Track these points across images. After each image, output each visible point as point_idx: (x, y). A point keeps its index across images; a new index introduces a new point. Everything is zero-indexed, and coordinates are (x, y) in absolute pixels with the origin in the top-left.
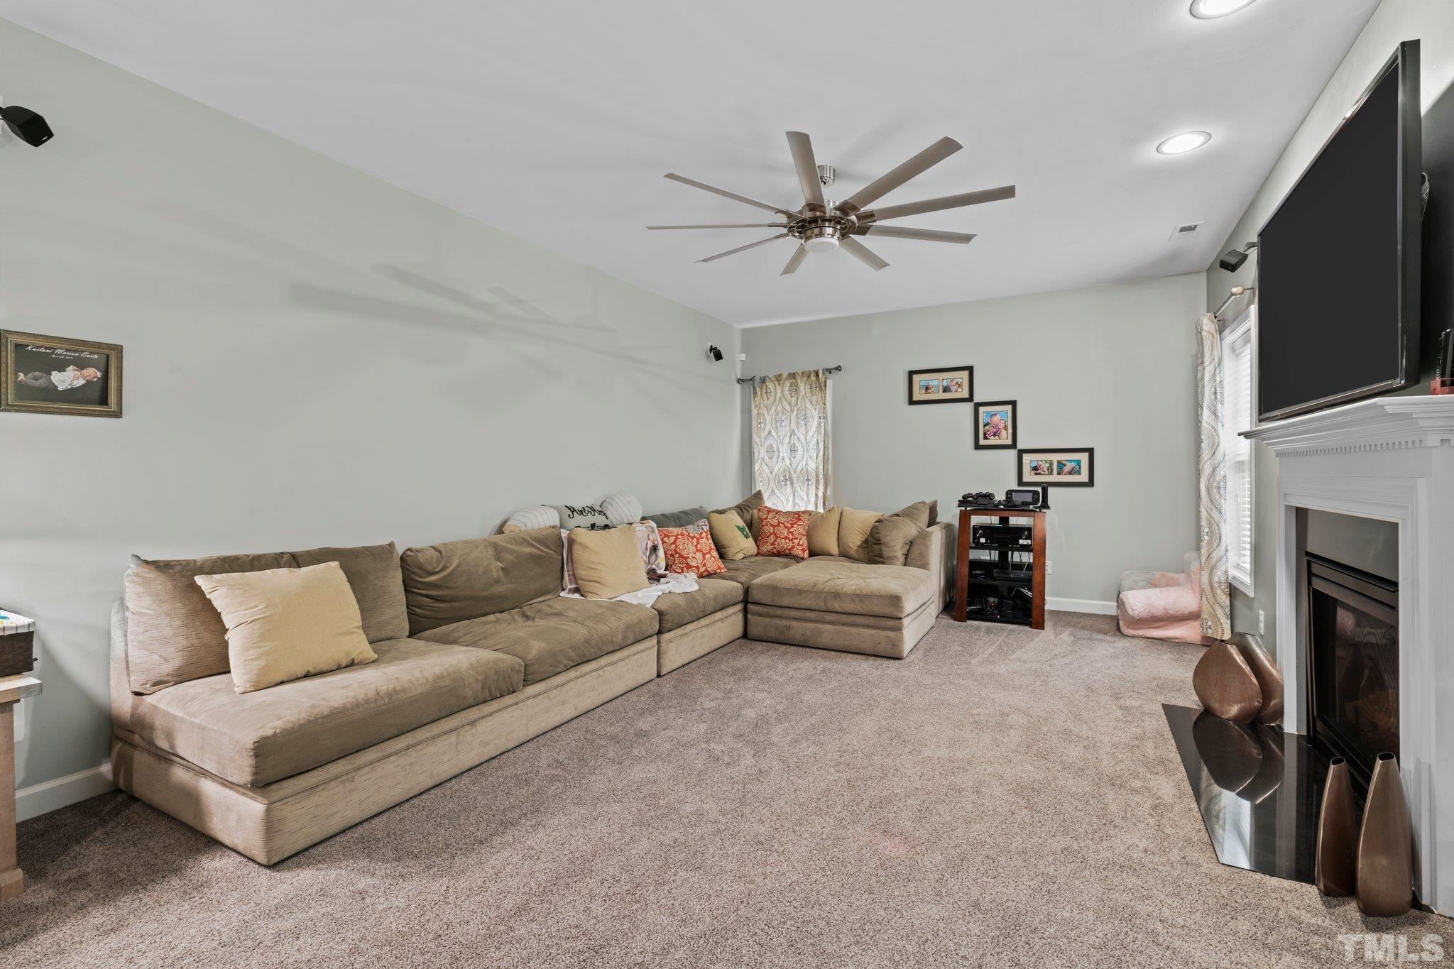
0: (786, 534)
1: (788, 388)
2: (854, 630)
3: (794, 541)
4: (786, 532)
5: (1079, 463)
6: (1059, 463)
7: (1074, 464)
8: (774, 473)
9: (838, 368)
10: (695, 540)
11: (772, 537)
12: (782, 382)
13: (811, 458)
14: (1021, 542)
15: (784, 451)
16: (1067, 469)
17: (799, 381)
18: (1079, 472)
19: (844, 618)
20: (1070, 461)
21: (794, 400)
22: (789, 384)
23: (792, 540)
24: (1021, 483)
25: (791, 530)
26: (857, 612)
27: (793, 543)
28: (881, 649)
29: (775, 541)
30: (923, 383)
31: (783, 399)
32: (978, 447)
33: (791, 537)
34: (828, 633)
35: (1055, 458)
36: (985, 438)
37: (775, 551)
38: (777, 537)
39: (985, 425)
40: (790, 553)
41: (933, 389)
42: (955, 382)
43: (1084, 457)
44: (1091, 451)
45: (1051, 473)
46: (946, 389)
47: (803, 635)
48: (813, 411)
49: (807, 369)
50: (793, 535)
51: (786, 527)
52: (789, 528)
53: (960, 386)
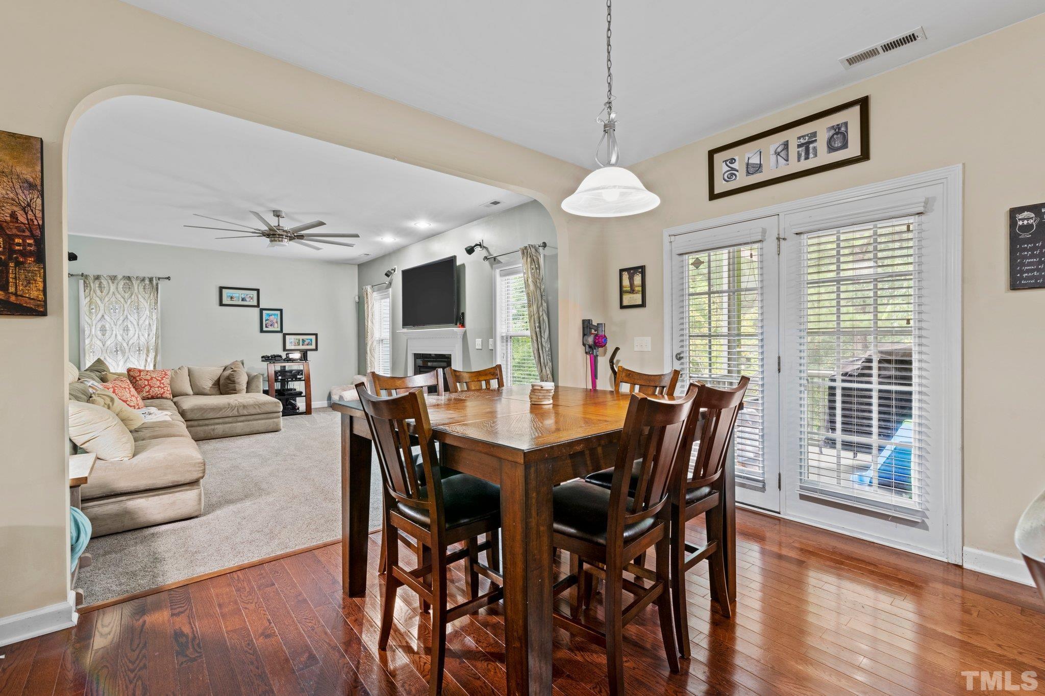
0: (159, 384)
1: (122, 286)
2: (255, 422)
3: (165, 388)
4: (158, 383)
5: (311, 340)
6: (303, 340)
7: (309, 341)
8: (106, 346)
9: (168, 278)
10: (127, 389)
11: (147, 388)
12: (116, 282)
13: (143, 335)
14: (298, 377)
15: (118, 331)
16: (306, 343)
17: (134, 282)
18: (312, 345)
19: (249, 417)
20: (308, 339)
21: (127, 295)
22: (123, 284)
23: (163, 388)
24: (285, 349)
25: (162, 382)
26: (257, 413)
27: (164, 390)
28: (270, 428)
29: (150, 389)
30: (229, 295)
31: (116, 293)
32: (262, 331)
33: (162, 386)
34: (239, 427)
35: (301, 337)
36: (266, 327)
37: (150, 396)
38: (151, 387)
39: (266, 320)
40: (162, 396)
41: (235, 299)
42: (249, 296)
43: (313, 337)
44: (316, 335)
45: (299, 345)
46: (243, 300)
47: (223, 431)
48: (145, 304)
49: (142, 275)
50: (164, 385)
51: (158, 380)
52: (160, 381)
53: (252, 298)
